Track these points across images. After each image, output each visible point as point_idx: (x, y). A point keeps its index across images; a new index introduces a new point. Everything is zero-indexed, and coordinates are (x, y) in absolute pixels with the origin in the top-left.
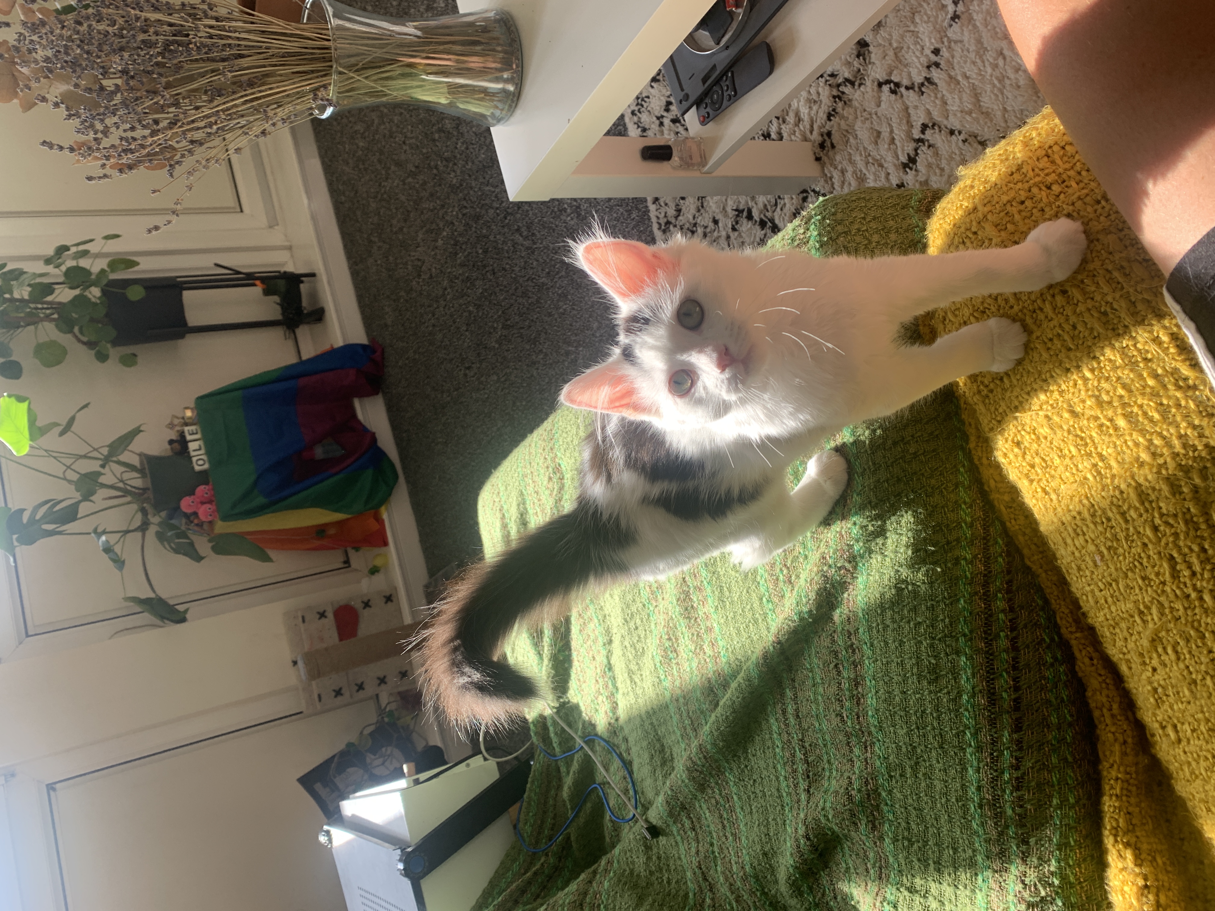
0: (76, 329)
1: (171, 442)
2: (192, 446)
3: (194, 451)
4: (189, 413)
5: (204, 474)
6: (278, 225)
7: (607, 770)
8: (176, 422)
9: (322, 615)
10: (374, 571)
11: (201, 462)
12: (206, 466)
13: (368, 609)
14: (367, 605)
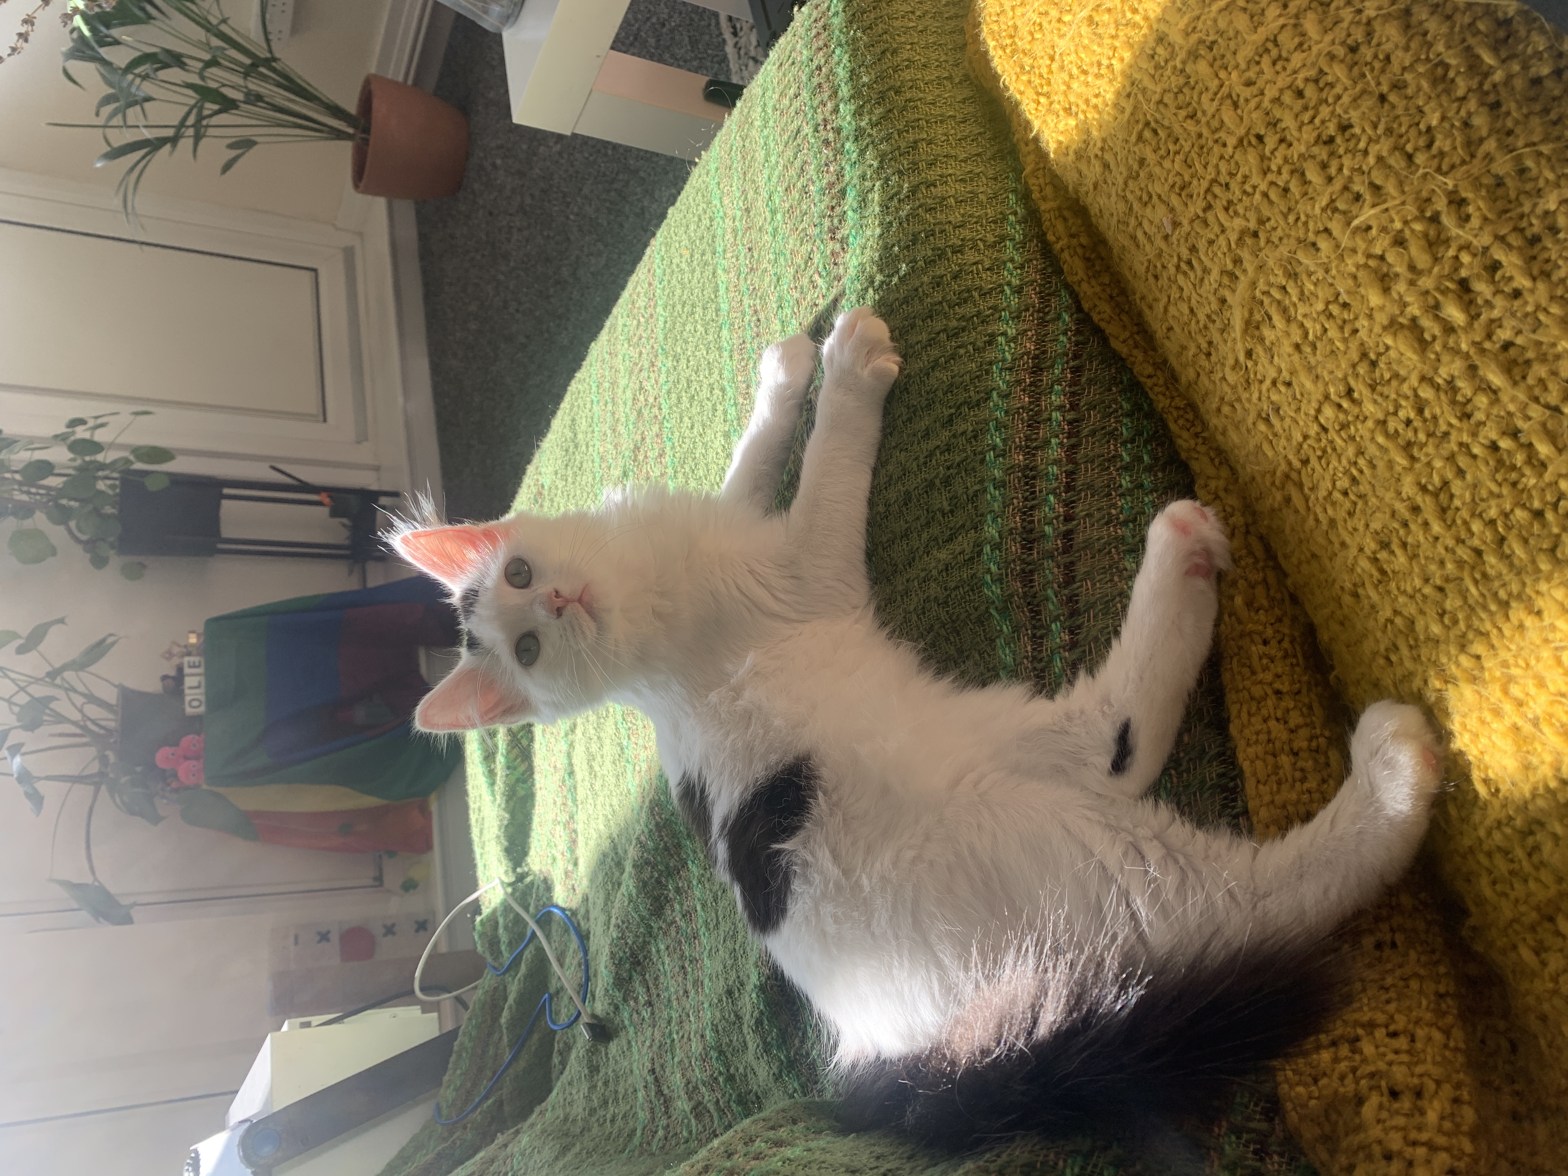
0: (72, 524)
1: (165, 678)
2: (189, 682)
3: (191, 688)
4: (193, 639)
5: (198, 718)
6: (367, 440)
7: (562, 965)
8: (176, 650)
9: (324, 937)
10: (409, 886)
11: (195, 703)
12: (202, 709)
13: (390, 937)
14: (390, 930)
